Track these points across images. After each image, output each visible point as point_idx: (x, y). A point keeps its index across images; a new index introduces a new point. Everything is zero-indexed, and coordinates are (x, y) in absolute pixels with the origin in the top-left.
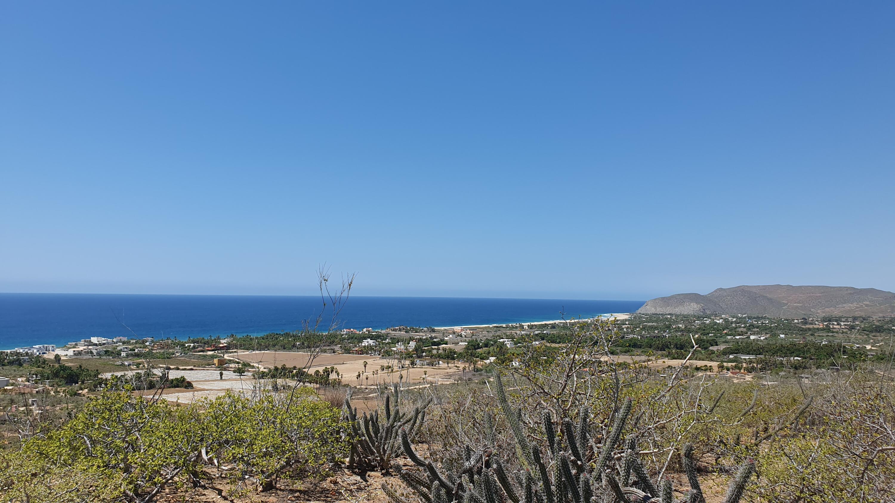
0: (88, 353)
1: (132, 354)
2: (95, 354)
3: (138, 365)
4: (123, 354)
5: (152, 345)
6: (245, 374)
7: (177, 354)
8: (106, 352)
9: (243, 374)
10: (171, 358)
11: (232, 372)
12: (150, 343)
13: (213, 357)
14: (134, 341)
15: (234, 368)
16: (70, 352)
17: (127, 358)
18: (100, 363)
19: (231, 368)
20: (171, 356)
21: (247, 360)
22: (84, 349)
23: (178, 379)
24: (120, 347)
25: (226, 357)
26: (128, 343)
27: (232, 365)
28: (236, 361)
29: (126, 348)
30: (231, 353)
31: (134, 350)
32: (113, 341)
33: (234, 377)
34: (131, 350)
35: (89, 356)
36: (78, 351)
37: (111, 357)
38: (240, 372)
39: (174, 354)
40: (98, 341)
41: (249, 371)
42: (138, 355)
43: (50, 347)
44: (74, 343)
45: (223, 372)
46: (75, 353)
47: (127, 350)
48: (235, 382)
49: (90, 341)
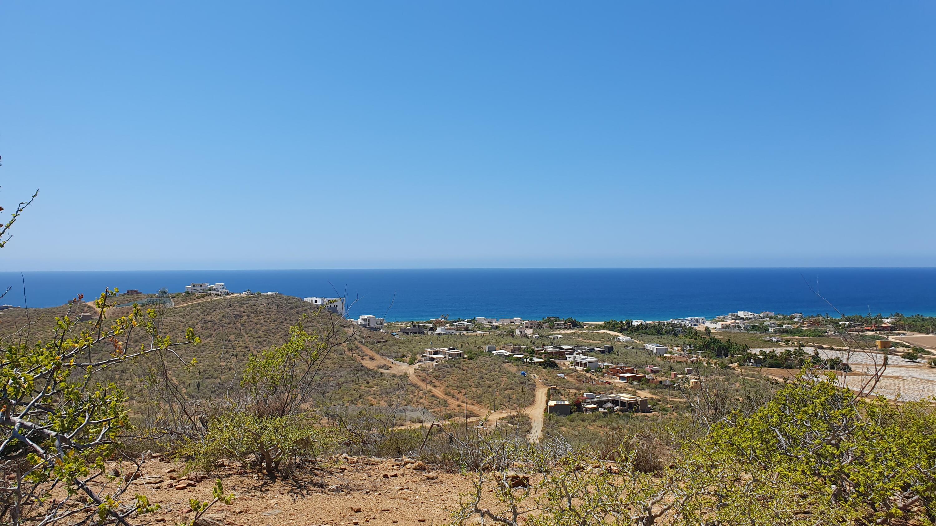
0: (735, 327)
1: (780, 331)
2: (742, 328)
3: (787, 342)
4: (771, 330)
5: (801, 321)
6: (917, 361)
7: (830, 333)
8: (754, 327)
9: (914, 360)
10: (823, 336)
11: (900, 357)
12: (798, 320)
13: (873, 338)
14: (782, 317)
15: (903, 352)
16: (719, 325)
17: (775, 334)
18: (748, 337)
19: (898, 352)
20: (823, 334)
21: (919, 344)
22: (732, 323)
23: (832, 360)
24: (768, 322)
25: (891, 338)
26: (775, 318)
27: (901, 349)
28: (905, 344)
29: (774, 323)
30: (897, 334)
31: (783, 327)
32: (760, 316)
33: (903, 363)
34: (779, 326)
35: (736, 330)
36: (726, 325)
37: (758, 333)
38: (910, 358)
39: (826, 332)
40: (745, 316)
41: (923, 358)
42: (786, 332)
43: (700, 319)
44: (722, 317)
45: (888, 356)
46: (723, 326)
47: (775, 326)
48: (905, 369)
49: (737, 315)
